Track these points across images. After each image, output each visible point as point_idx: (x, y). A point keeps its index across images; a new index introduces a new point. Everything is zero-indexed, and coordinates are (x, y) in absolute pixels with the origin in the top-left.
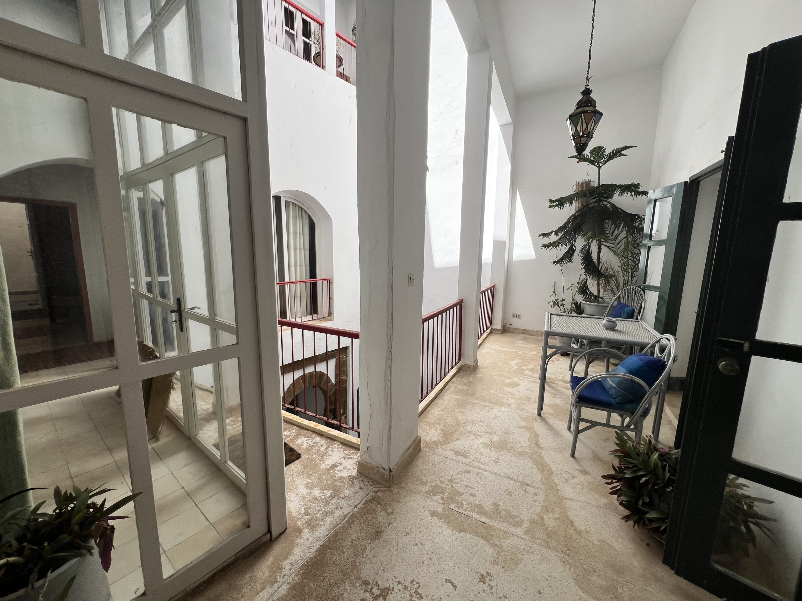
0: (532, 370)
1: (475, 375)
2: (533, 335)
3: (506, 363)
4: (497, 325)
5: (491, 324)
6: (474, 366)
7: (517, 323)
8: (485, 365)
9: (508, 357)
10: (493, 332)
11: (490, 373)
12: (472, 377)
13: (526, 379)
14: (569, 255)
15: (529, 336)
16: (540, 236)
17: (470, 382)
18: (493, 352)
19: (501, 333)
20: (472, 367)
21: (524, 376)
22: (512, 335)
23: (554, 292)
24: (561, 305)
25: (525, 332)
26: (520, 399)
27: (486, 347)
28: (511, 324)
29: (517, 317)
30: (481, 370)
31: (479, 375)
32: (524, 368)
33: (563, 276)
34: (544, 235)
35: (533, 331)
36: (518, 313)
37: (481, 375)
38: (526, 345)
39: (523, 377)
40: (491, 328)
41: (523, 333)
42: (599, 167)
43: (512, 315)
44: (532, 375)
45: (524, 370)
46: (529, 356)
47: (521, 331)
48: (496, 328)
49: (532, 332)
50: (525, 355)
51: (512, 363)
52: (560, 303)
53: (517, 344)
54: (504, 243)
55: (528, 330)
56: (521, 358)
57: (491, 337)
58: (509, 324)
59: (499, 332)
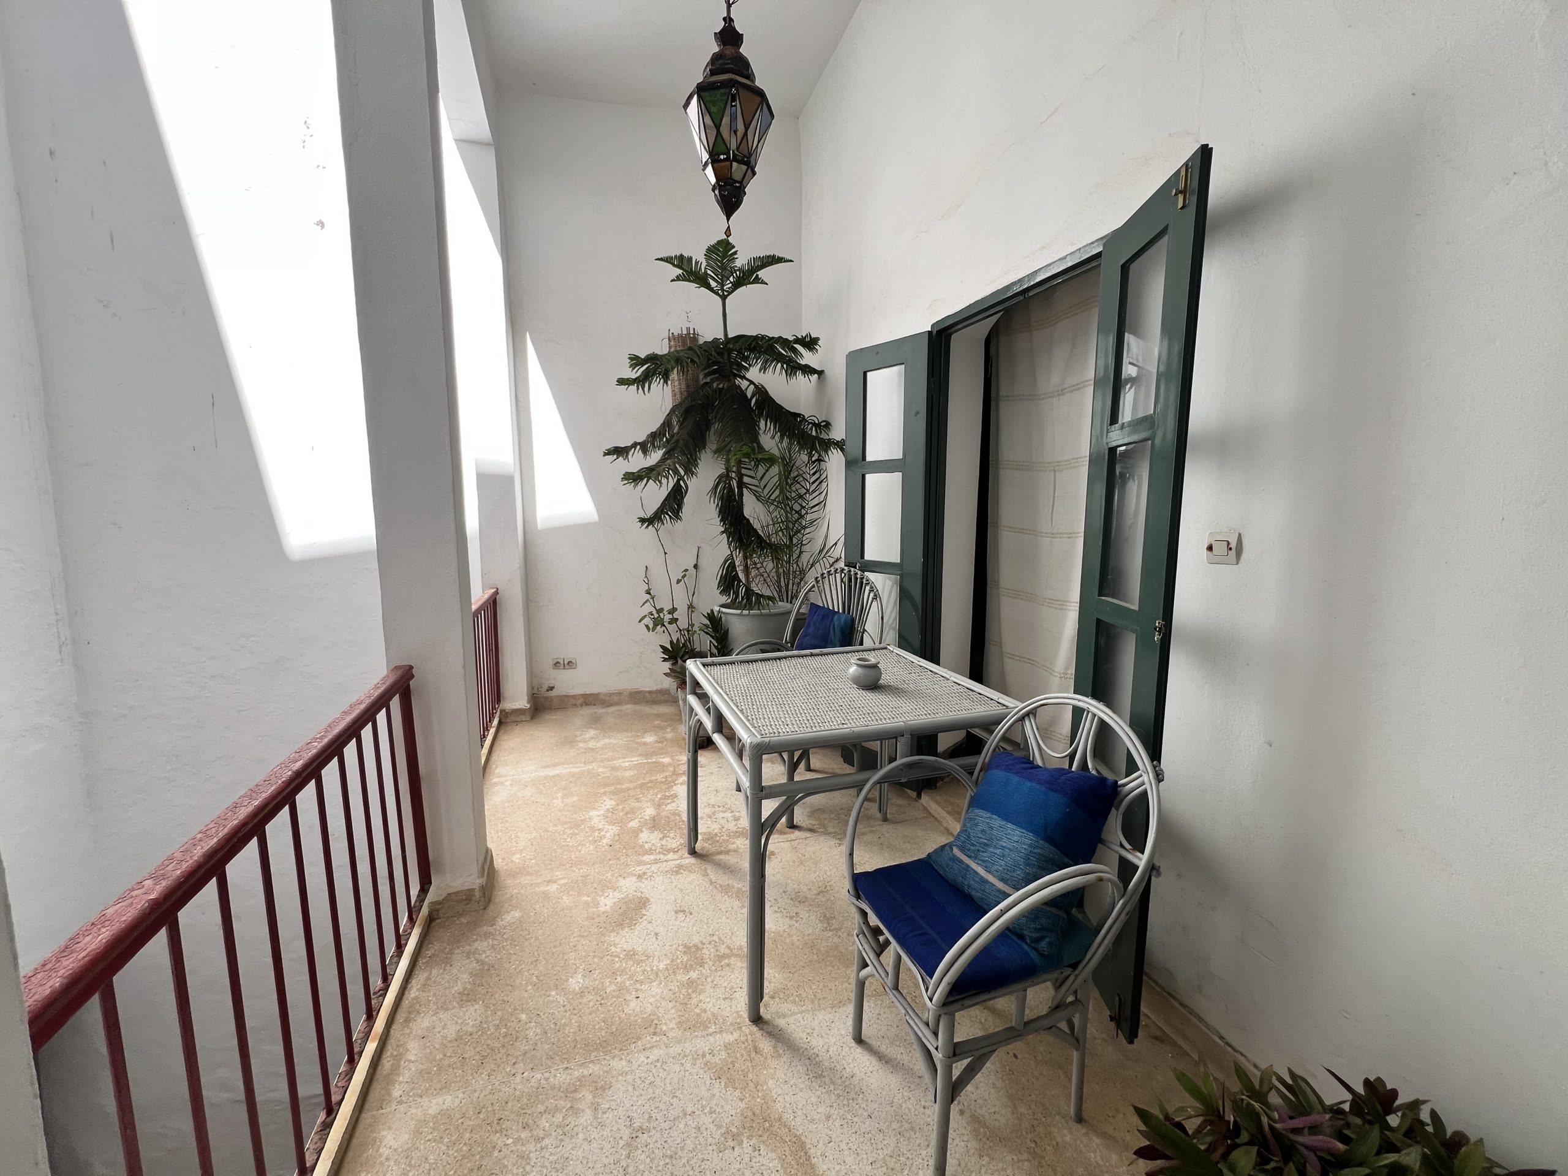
0: (655, 824)
1: (492, 922)
2: (611, 705)
3: (577, 825)
4: (516, 697)
5: (499, 701)
6: (483, 889)
7: (568, 683)
8: (516, 858)
9: (575, 798)
10: (508, 720)
11: (543, 889)
12: (487, 936)
13: (654, 867)
14: (674, 503)
15: (602, 711)
16: (605, 454)
17: (484, 973)
18: (529, 792)
19: (532, 718)
20: (477, 894)
21: (646, 858)
22: (559, 715)
23: (648, 592)
24: (669, 623)
25: (589, 700)
26: (672, 969)
27: (502, 779)
28: (552, 688)
29: (566, 666)
30: (511, 886)
31: (511, 916)
32: (634, 824)
33: (666, 553)
34: (619, 452)
35: (611, 694)
36: (566, 655)
37: (517, 914)
38: (607, 741)
39: (644, 863)
40: (502, 711)
41: (587, 705)
42: (724, 298)
43: (551, 663)
44: (664, 842)
45: (636, 832)
46: (628, 774)
47: (581, 700)
48: (515, 707)
49: (607, 698)
50: (619, 773)
51: (596, 817)
52: (667, 617)
53: (585, 741)
54: (511, 478)
55: (598, 694)
56: (612, 788)
57: (506, 737)
58: (546, 687)
59: (523, 718)
